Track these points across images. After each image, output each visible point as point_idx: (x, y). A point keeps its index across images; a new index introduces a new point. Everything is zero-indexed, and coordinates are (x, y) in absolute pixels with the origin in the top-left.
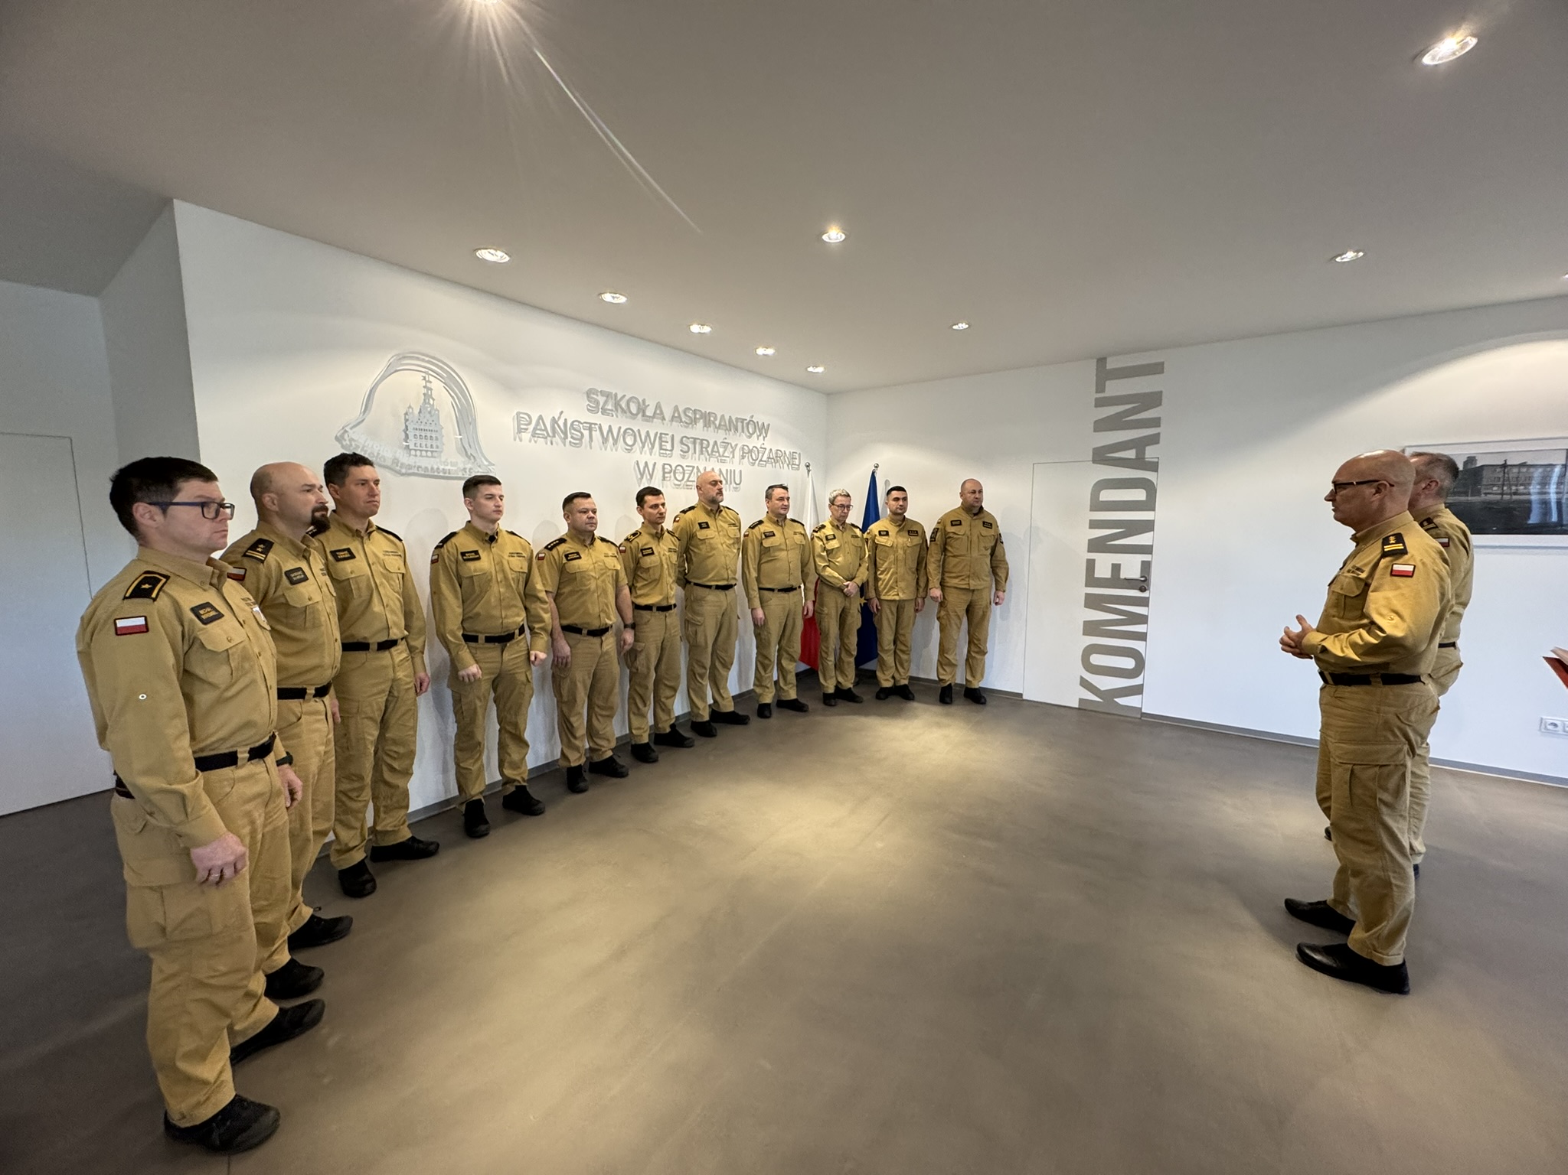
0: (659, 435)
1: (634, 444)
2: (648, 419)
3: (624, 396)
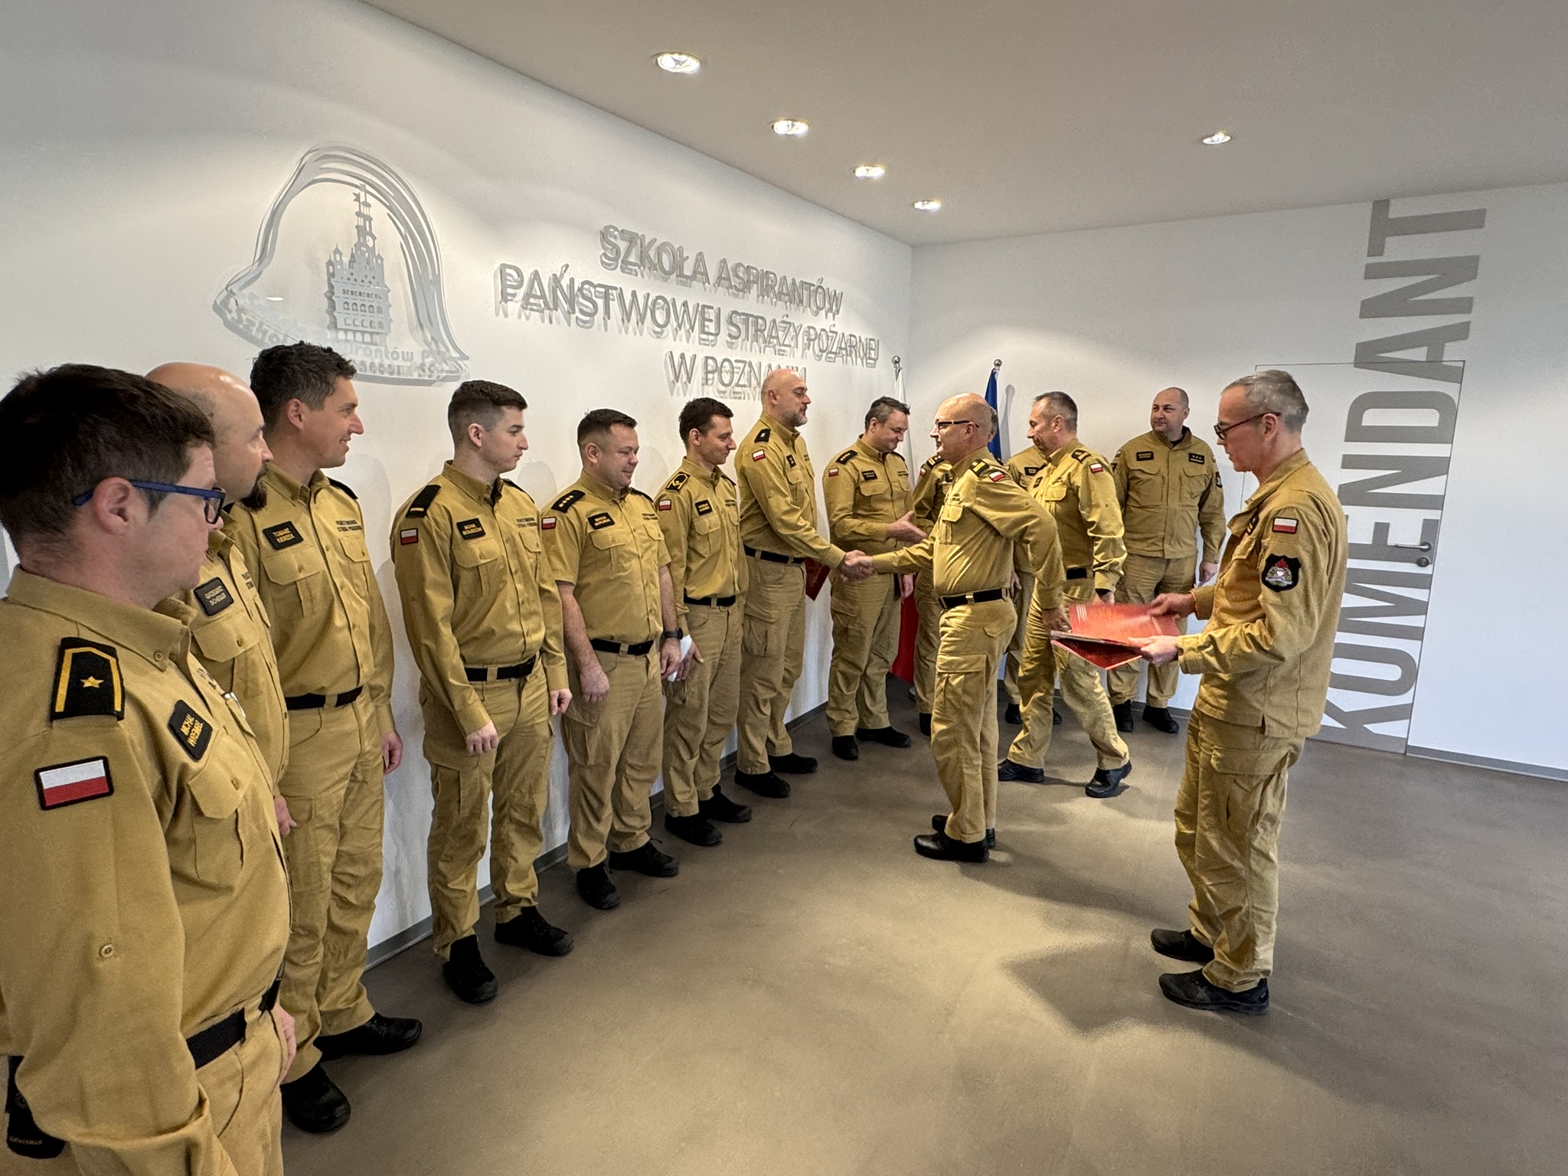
0: (700, 309)
1: (665, 325)
2: (685, 280)
3: (654, 241)
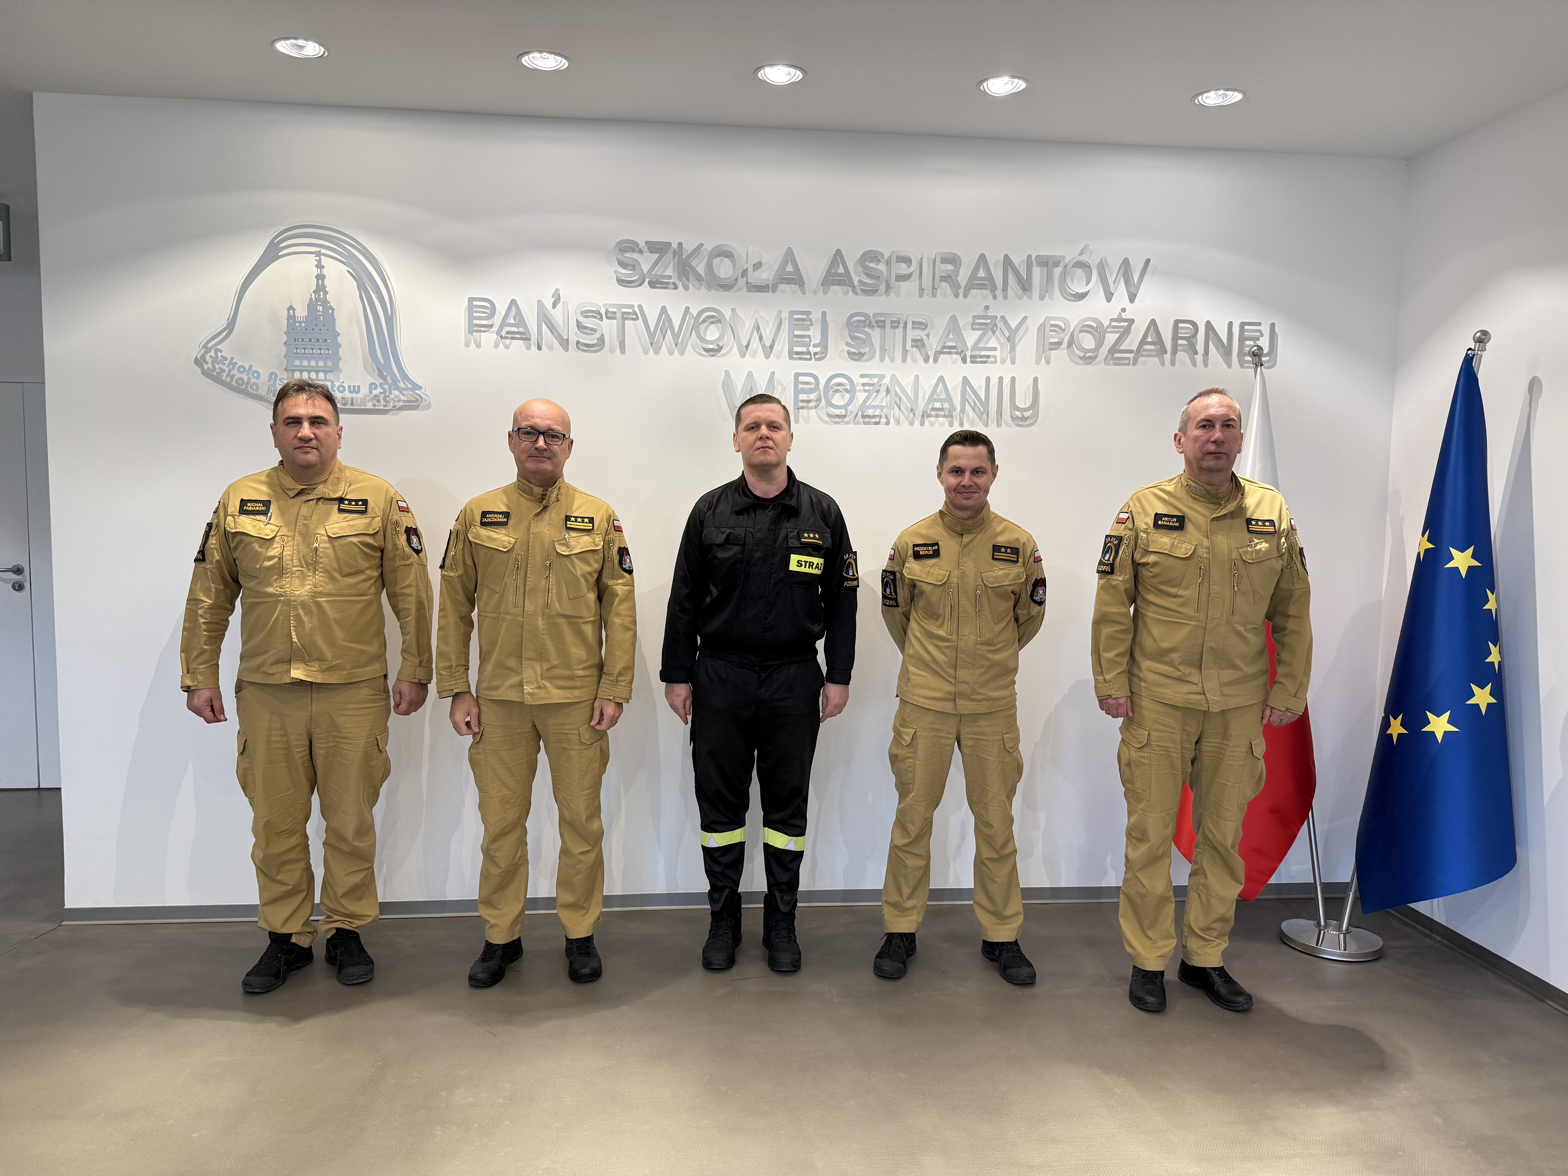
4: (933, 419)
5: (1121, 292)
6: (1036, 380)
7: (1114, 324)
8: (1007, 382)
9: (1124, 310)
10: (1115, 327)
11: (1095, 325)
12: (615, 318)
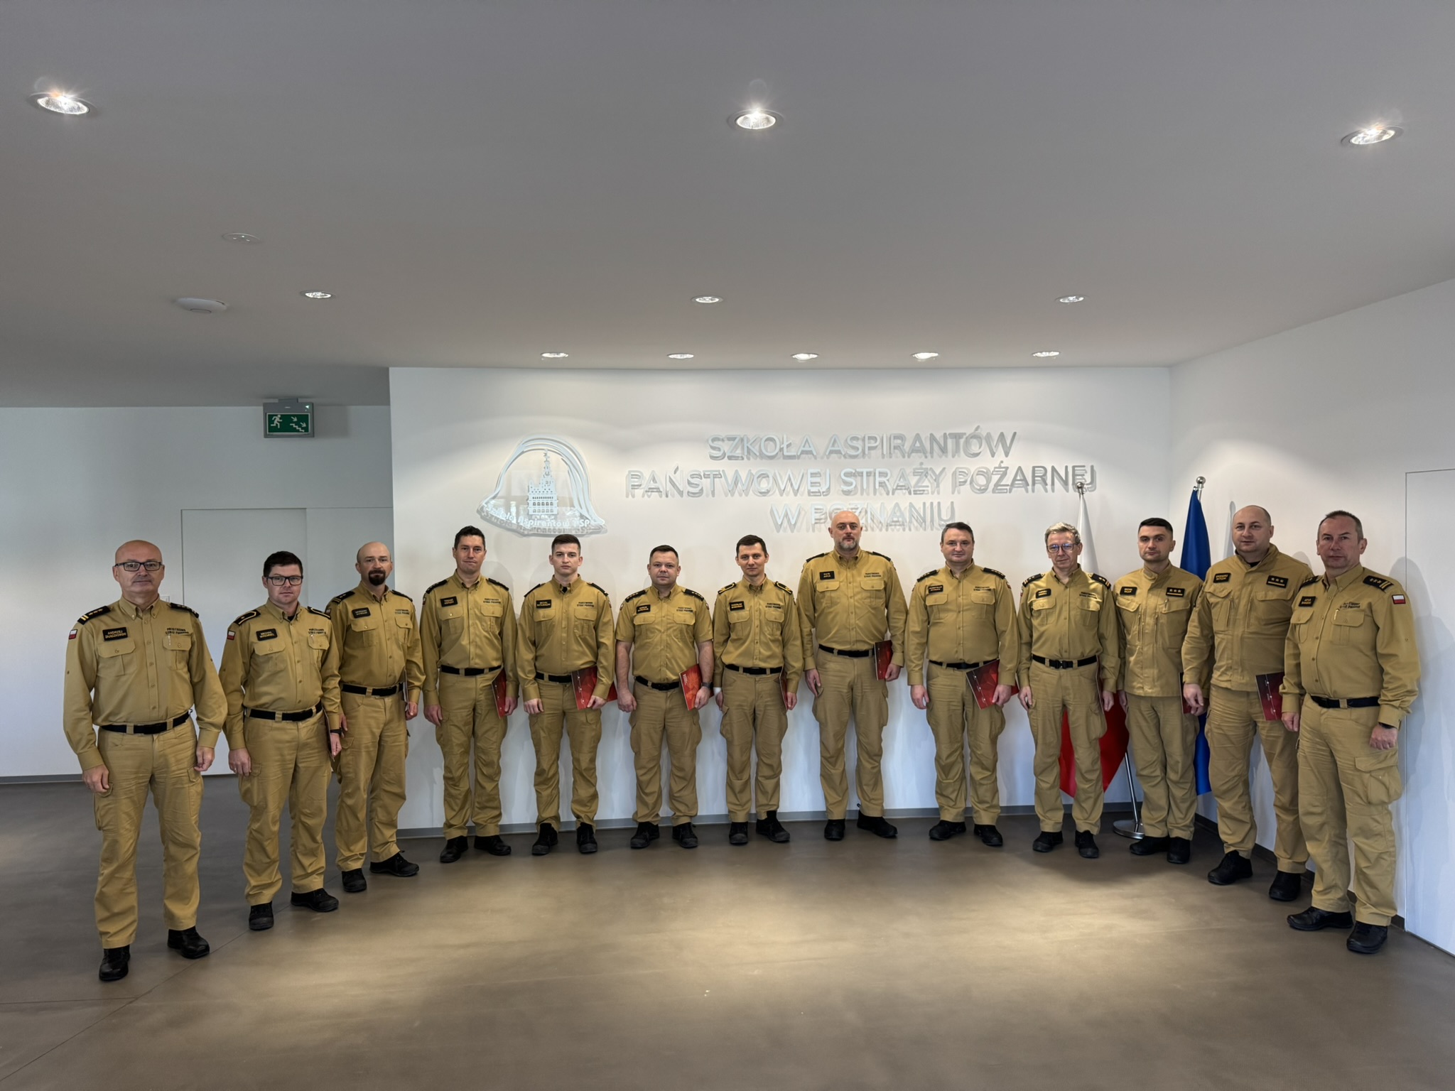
4: (893, 527)
5: (1000, 451)
6: (952, 503)
7: (996, 470)
8: (935, 504)
9: (1002, 462)
10: (997, 471)
11: (985, 471)
12: (709, 478)
